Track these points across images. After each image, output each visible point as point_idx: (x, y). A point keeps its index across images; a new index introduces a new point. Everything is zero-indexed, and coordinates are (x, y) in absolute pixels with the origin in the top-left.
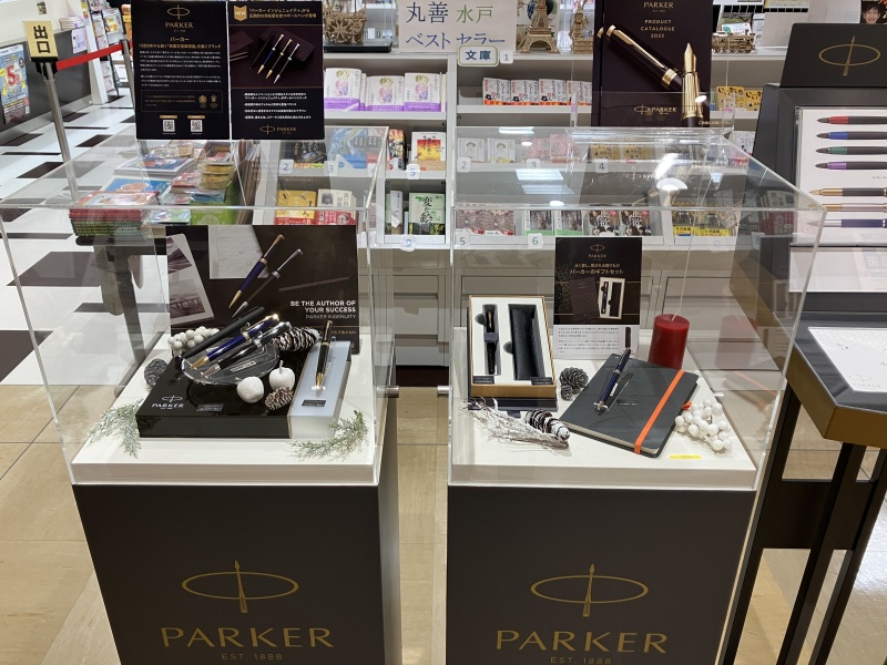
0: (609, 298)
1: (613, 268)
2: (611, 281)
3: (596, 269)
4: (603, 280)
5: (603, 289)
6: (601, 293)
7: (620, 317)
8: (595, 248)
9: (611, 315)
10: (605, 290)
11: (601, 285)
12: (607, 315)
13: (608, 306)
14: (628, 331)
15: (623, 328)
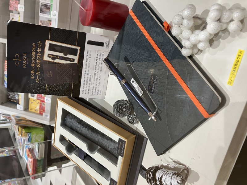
0: (62, 55)
1: (36, 49)
2: (47, 51)
3: (36, 63)
4: (46, 58)
5: (53, 59)
6: (57, 61)
7: (79, 48)
8: (17, 62)
9: (76, 55)
10: (54, 57)
11: (50, 59)
12: (76, 58)
13: (69, 56)
14: (90, 43)
15: (87, 47)
